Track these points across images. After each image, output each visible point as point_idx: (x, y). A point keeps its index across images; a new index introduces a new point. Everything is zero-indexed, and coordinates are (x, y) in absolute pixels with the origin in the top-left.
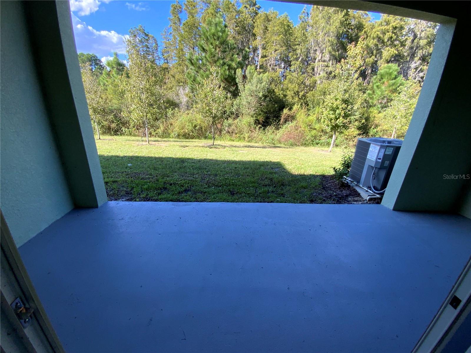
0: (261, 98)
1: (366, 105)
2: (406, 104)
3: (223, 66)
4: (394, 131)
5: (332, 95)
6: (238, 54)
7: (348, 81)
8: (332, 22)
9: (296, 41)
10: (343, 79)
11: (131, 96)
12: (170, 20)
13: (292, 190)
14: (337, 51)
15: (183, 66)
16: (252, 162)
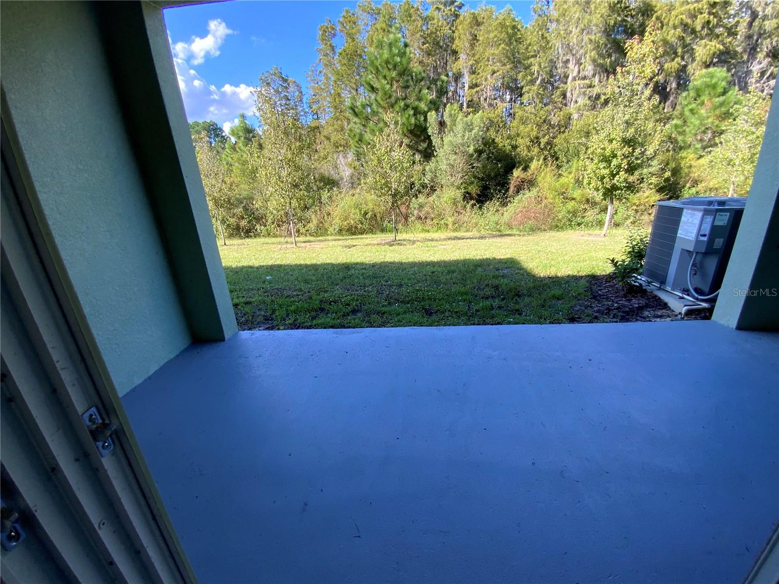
0: (472, 155)
1: (672, 146)
2: (750, 138)
3: (406, 112)
4: (731, 190)
5: (602, 135)
6: (428, 88)
7: (631, 105)
8: (593, 9)
9: (529, 50)
10: (621, 102)
11: (266, 174)
12: (319, 51)
13: (534, 304)
14: (608, 58)
15: (341, 121)
16: (461, 261)
